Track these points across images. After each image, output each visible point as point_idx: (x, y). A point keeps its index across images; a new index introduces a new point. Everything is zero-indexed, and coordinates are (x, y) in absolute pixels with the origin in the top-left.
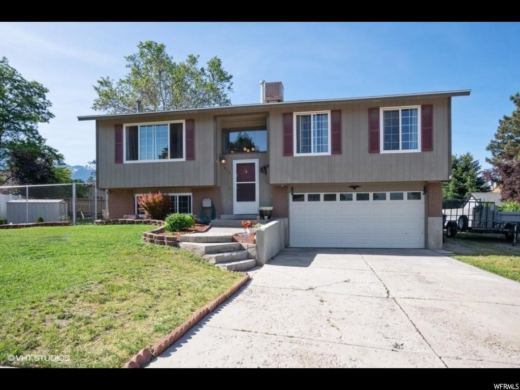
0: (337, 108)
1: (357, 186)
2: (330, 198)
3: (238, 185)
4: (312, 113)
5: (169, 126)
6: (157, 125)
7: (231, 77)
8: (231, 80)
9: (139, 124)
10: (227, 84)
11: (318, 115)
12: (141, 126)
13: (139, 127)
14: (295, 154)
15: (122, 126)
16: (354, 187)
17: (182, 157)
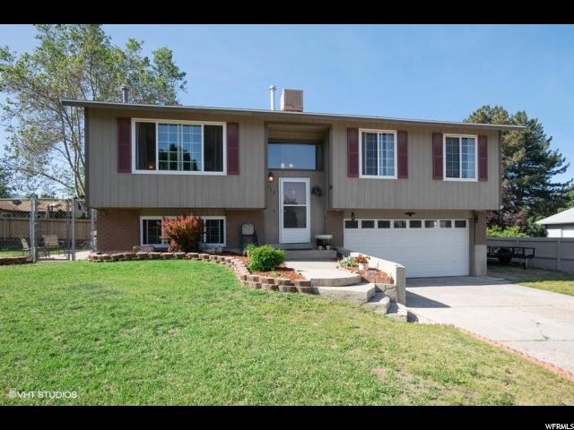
0: (403, 129)
1: (413, 213)
2: (384, 225)
3: (285, 208)
4: (379, 132)
5: (203, 128)
6: (184, 125)
7: (184, 74)
8: (185, 78)
9: (157, 121)
10: (180, 83)
11: (384, 134)
12: (160, 124)
13: (157, 125)
14: (361, 176)
15: (129, 121)
16: (410, 214)
17: (222, 171)
